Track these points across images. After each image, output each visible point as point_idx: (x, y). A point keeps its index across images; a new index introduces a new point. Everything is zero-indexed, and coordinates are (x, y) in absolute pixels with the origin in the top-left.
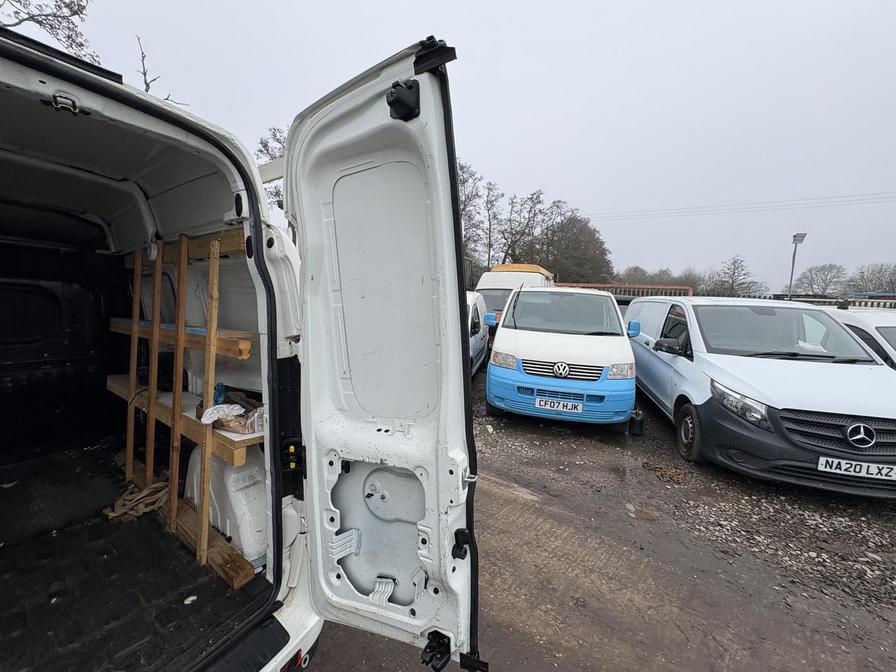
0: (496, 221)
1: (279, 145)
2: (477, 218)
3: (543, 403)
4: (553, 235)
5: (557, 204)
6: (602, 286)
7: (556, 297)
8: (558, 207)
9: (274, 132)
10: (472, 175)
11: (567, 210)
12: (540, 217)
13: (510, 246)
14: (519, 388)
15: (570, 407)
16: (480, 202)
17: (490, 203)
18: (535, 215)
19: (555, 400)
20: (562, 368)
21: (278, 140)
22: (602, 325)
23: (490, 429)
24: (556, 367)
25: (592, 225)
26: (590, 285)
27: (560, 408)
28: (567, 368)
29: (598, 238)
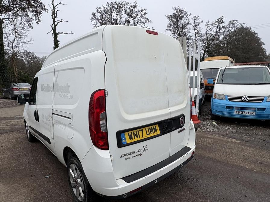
0: (199, 35)
1: (100, 14)
2: (189, 34)
3: (237, 112)
4: (230, 38)
5: (232, 22)
6: (261, 63)
7: (240, 70)
8: (233, 24)
9: (98, 9)
10: (186, 13)
11: (238, 24)
12: (223, 30)
13: (207, 47)
14: (227, 107)
15: (250, 113)
16: (190, 27)
17: (195, 27)
18: (220, 29)
19: (243, 111)
20: (245, 98)
21: (99, 12)
22: (263, 80)
23: (215, 123)
24: (243, 98)
25: (253, 30)
26: (254, 63)
27: (245, 114)
28: (248, 98)
29: (257, 37)
